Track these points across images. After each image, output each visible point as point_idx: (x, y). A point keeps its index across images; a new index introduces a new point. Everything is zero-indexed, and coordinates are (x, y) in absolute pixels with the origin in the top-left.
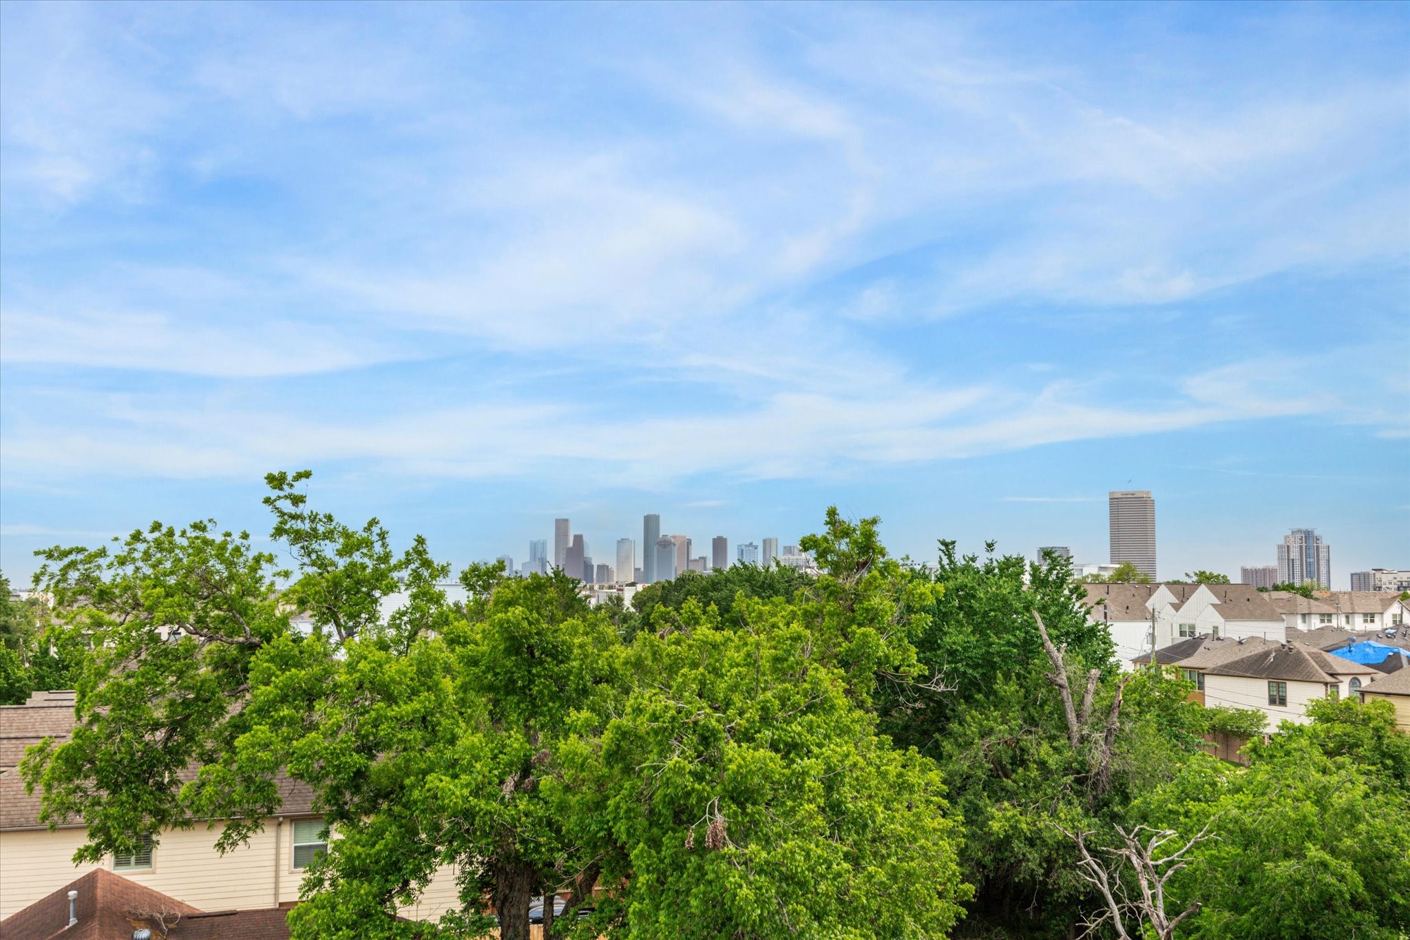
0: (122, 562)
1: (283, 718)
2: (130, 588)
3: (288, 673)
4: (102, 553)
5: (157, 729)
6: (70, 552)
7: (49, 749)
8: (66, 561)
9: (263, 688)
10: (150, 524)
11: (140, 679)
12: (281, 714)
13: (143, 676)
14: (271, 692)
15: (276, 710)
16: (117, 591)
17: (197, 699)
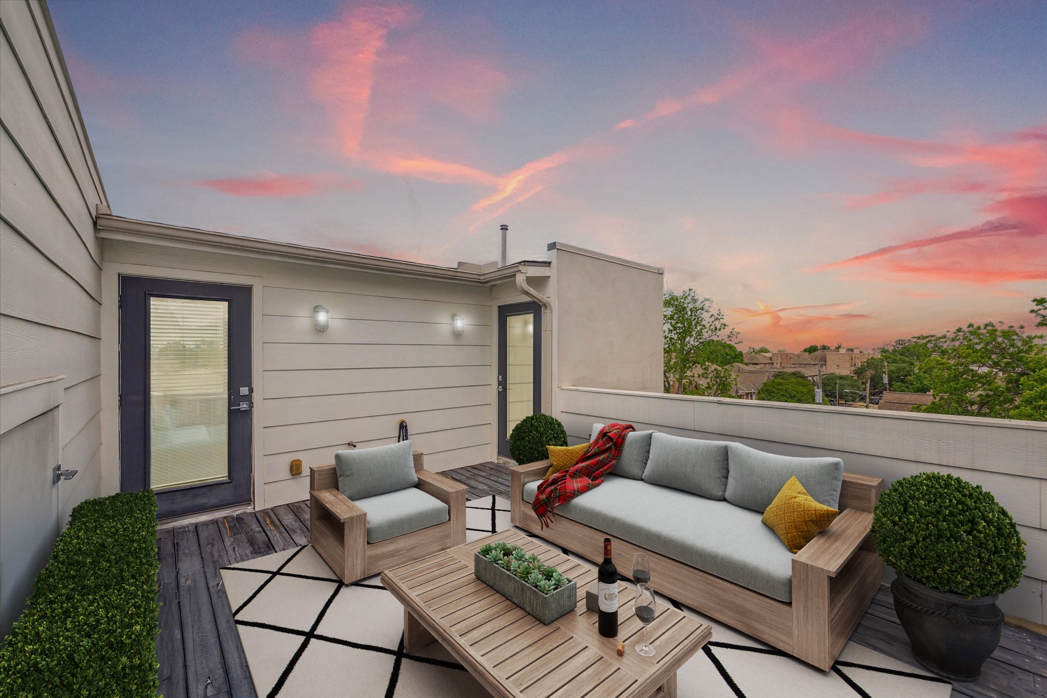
0: (953, 340)
1: (1041, 405)
2: (956, 350)
3: (1043, 386)
4: (944, 337)
5: (973, 405)
6: (928, 337)
7: (921, 408)
8: (926, 340)
9: (1028, 392)
10: (967, 324)
11: (961, 385)
12: (1039, 403)
13: (963, 383)
14: (1032, 394)
15: (1036, 402)
16: (950, 351)
17: (994, 395)
